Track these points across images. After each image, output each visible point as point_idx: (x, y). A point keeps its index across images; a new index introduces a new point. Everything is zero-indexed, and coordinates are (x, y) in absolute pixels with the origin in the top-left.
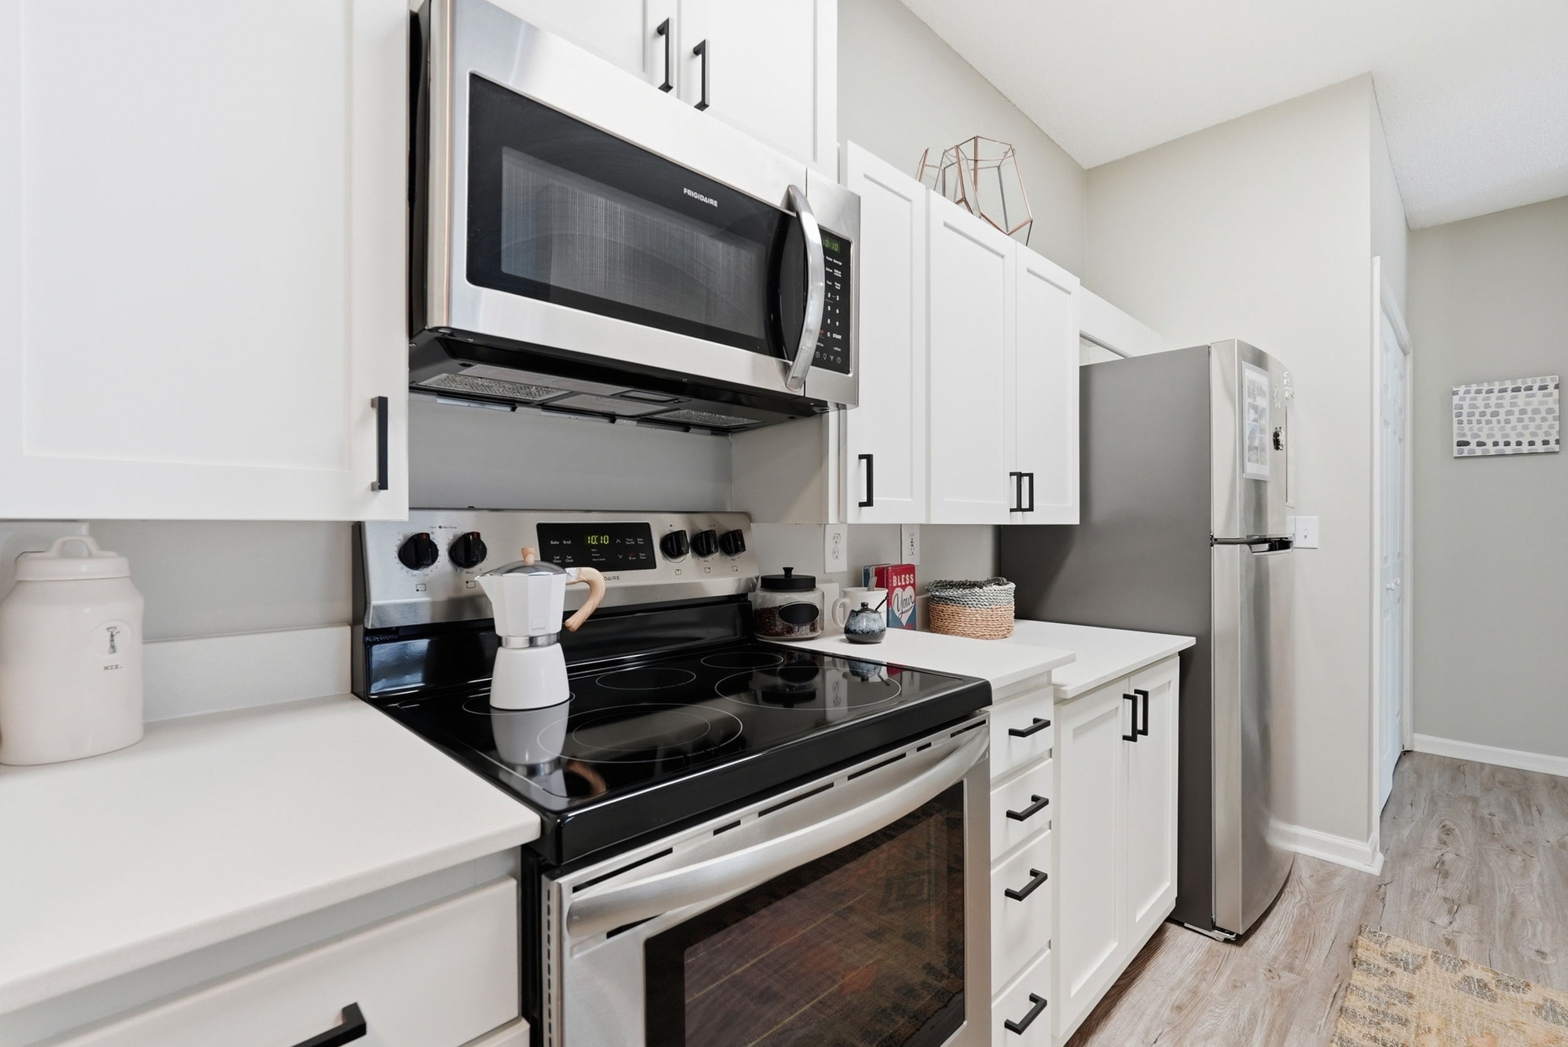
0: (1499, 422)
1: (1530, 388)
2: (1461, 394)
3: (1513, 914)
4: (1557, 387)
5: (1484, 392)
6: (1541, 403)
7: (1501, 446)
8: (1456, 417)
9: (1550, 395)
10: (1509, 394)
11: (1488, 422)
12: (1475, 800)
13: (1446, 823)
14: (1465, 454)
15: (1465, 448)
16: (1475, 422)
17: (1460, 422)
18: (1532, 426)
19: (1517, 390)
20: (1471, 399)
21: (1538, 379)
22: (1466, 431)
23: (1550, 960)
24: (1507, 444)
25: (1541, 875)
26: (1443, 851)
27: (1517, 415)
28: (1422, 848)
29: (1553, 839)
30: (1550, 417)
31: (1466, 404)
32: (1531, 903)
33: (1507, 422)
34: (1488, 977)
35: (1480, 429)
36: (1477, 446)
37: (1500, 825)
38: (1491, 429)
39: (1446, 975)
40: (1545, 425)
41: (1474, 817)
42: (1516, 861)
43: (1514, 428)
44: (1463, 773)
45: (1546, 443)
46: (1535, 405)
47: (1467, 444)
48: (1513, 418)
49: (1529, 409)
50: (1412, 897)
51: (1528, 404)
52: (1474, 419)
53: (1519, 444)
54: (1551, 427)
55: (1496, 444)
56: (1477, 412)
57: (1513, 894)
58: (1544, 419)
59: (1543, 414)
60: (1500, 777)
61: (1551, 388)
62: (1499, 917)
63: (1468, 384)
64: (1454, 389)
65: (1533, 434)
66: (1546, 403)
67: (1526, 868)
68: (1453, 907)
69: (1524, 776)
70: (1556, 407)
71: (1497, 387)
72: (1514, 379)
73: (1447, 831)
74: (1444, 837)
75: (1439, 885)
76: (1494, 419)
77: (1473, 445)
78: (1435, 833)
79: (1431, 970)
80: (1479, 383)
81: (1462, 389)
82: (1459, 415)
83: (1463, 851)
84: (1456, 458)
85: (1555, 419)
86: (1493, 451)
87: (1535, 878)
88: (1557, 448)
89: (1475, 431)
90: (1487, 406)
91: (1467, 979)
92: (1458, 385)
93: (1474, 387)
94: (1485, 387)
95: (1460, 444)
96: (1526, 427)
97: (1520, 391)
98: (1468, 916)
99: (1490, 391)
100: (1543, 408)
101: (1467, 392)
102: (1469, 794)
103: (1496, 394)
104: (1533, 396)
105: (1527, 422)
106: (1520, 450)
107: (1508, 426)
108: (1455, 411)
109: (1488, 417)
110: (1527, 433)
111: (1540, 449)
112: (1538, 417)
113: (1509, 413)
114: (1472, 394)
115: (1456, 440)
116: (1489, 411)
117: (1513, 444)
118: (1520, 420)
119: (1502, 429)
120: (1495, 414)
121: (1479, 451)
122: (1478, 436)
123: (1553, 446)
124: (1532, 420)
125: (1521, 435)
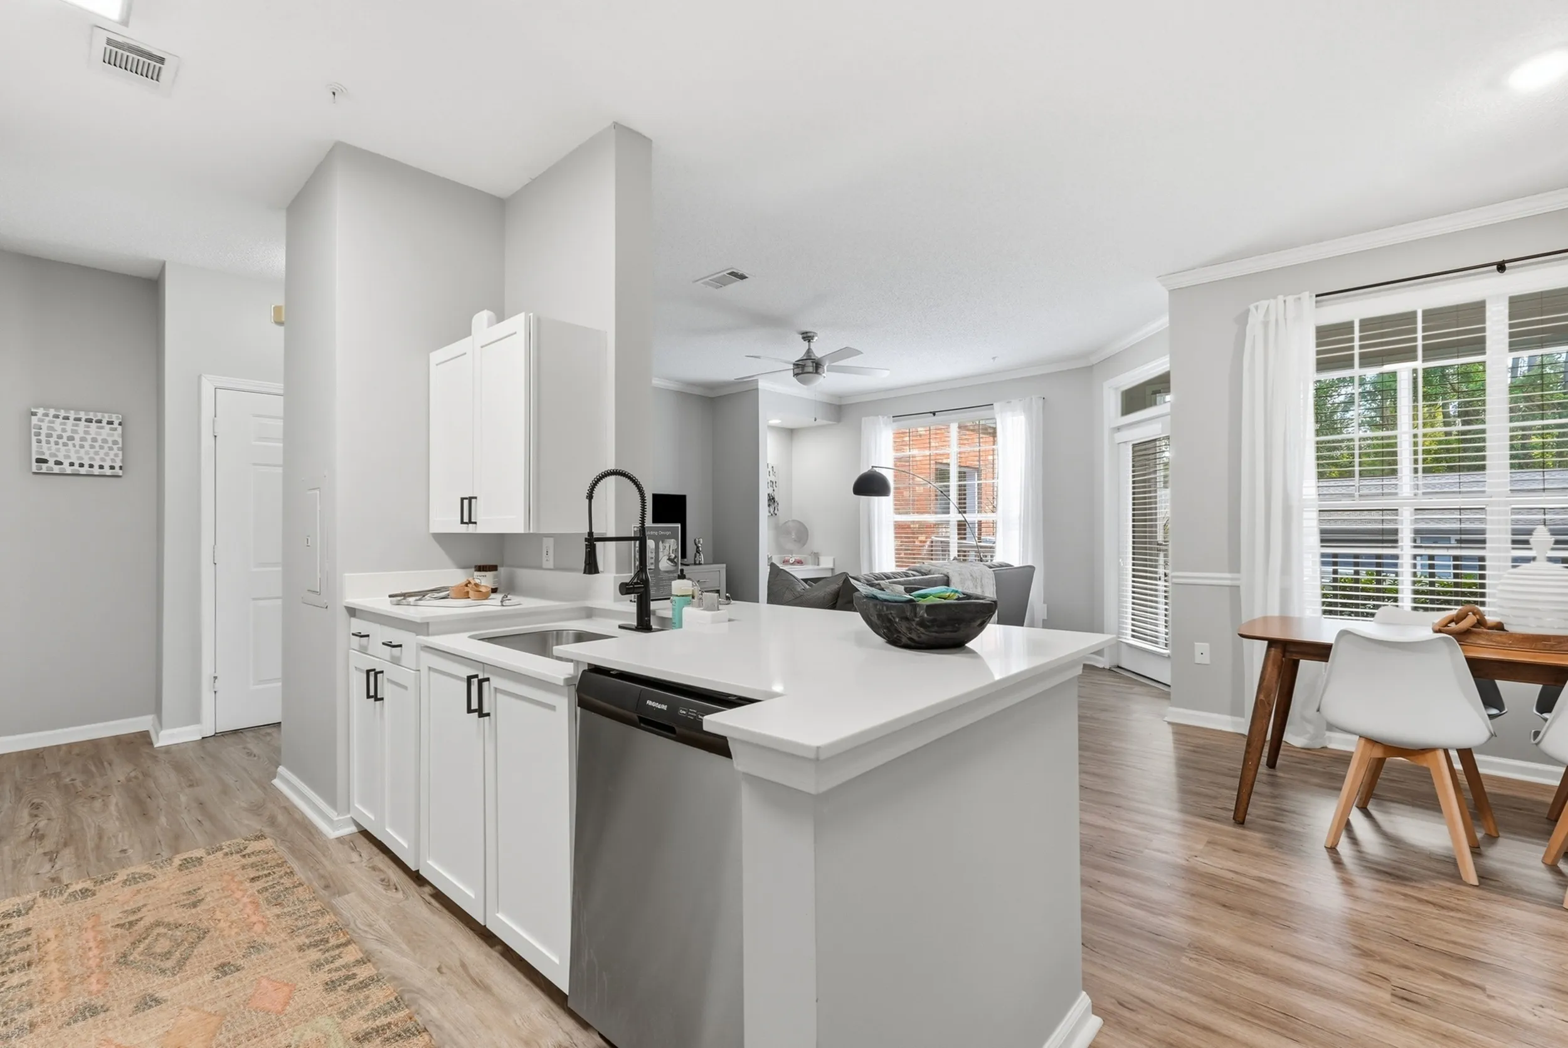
0: (74, 446)
1: (99, 421)
2: (40, 415)
3: (100, 838)
4: (120, 424)
5: (61, 417)
6: (108, 435)
7: (76, 467)
8: (35, 436)
9: (115, 429)
10: (83, 423)
11: (65, 445)
12: (57, 775)
13: (34, 801)
14: (44, 470)
15: (44, 466)
16: (52, 444)
17: (39, 441)
18: (102, 452)
19: (89, 421)
20: (50, 422)
21: (106, 415)
22: (45, 449)
23: (130, 851)
24: (81, 465)
25: (117, 804)
26: (36, 822)
27: (89, 442)
28: (16, 828)
29: (122, 778)
30: (115, 447)
31: (44, 425)
32: (112, 825)
33: (82, 447)
34: (89, 884)
35: (58, 450)
36: (55, 464)
37: (81, 785)
38: (68, 451)
39: (55, 900)
40: (112, 453)
41: (58, 787)
42: (98, 804)
43: (87, 453)
44: (43, 758)
45: (112, 468)
46: (104, 436)
47: (45, 461)
48: (87, 444)
49: (99, 438)
50: (14, 867)
51: (99, 434)
52: (52, 440)
53: (91, 466)
54: (116, 455)
55: (72, 464)
56: (55, 434)
57: (99, 826)
58: (111, 449)
59: (110, 444)
60: (76, 751)
61: (116, 425)
62: (90, 845)
63: (46, 407)
64: (33, 410)
65: (103, 460)
66: (112, 435)
67: (106, 805)
68: (52, 856)
69: (96, 744)
70: (120, 440)
71: (72, 415)
72: (87, 411)
73: (36, 806)
74: (35, 812)
75: (37, 846)
76: (70, 443)
77: (51, 463)
78: (25, 813)
79: (42, 904)
80: (57, 409)
81: (41, 411)
82: (38, 434)
83: (54, 815)
84: (35, 473)
85: (119, 449)
86: (69, 470)
87: (113, 808)
88: (120, 473)
89: (53, 451)
90: (64, 430)
91: (73, 895)
92: (37, 407)
93: (52, 412)
94: (62, 413)
95: (39, 461)
96: (97, 453)
97: (92, 422)
98: (67, 854)
99: (67, 418)
100: (110, 439)
101: (46, 415)
102: (51, 772)
103: (71, 421)
104: (102, 428)
105: (97, 449)
106: (92, 471)
107: (82, 451)
108: (33, 431)
109: (65, 440)
110: (97, 458)
111: (108, 472)
112: (106, 446)
113: (83, 439)
114: (51, 418)
115: (34, 457)
116: (65, 435)
117: (86, 466)
118: (92, 447)
119: (77, 452)
120: (71, 438)
121: (56, 469)
122: (56, 456)
123: (118, 471)
124: (101, 447)
125: (92, 459)
